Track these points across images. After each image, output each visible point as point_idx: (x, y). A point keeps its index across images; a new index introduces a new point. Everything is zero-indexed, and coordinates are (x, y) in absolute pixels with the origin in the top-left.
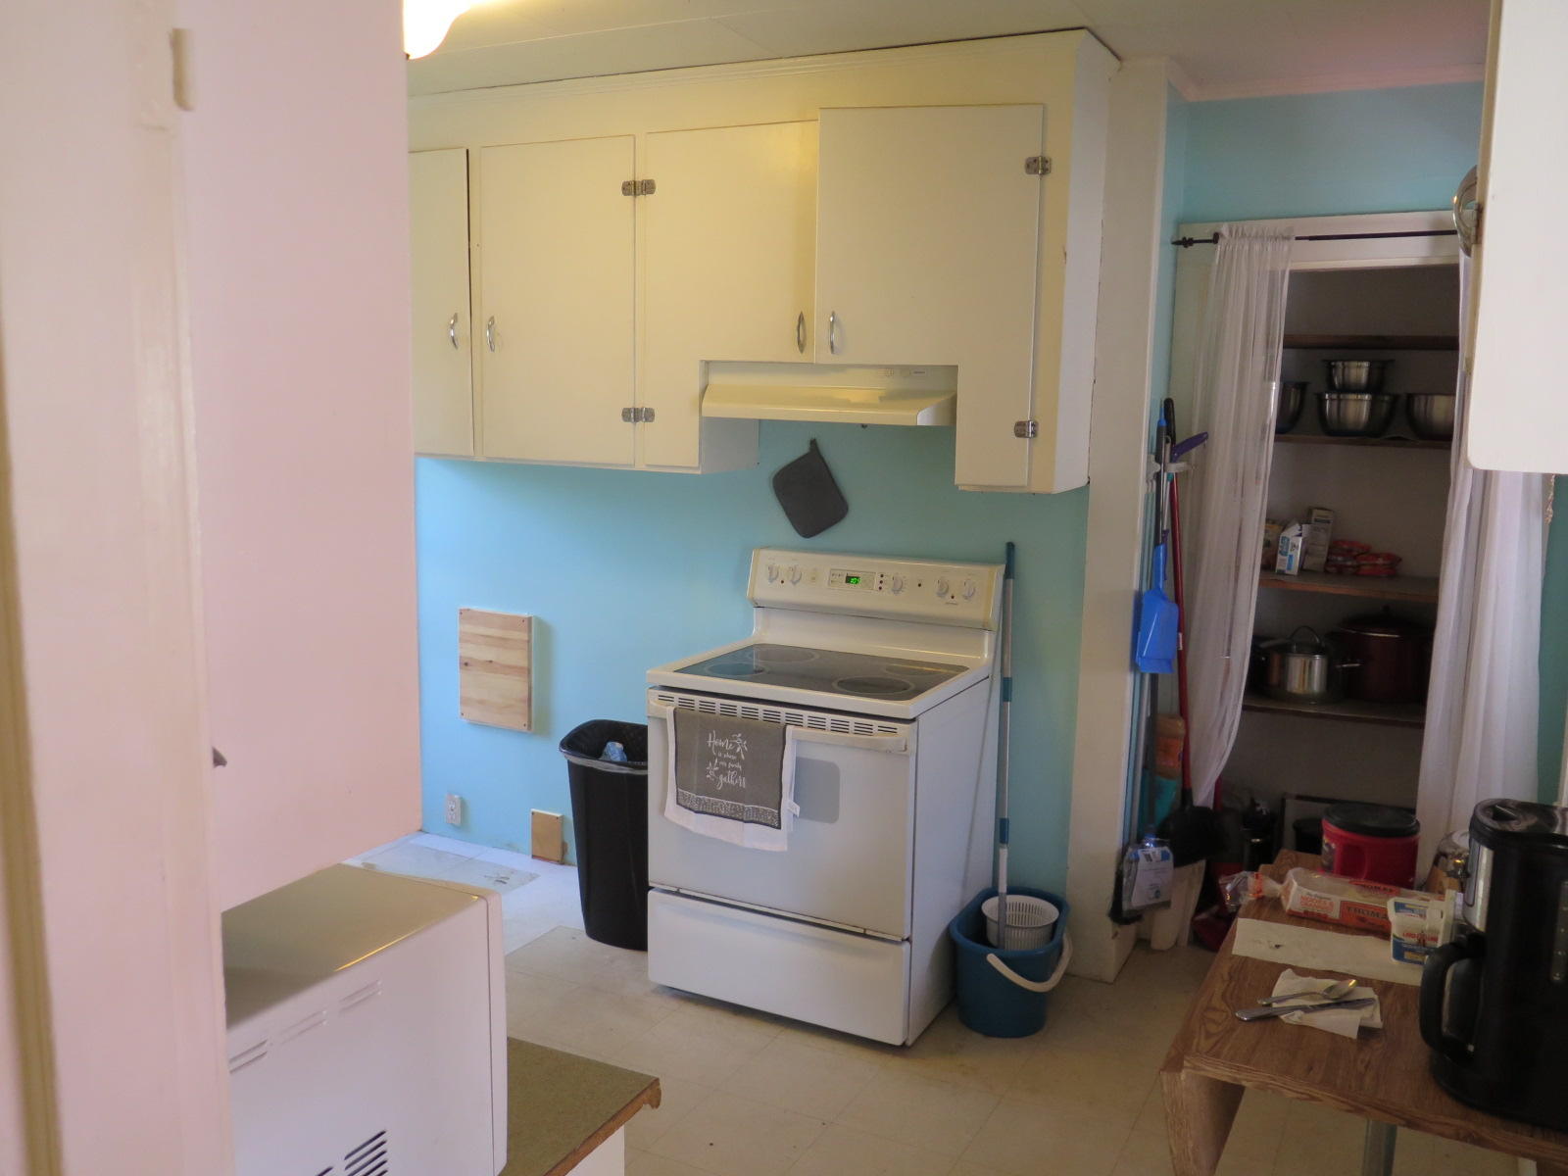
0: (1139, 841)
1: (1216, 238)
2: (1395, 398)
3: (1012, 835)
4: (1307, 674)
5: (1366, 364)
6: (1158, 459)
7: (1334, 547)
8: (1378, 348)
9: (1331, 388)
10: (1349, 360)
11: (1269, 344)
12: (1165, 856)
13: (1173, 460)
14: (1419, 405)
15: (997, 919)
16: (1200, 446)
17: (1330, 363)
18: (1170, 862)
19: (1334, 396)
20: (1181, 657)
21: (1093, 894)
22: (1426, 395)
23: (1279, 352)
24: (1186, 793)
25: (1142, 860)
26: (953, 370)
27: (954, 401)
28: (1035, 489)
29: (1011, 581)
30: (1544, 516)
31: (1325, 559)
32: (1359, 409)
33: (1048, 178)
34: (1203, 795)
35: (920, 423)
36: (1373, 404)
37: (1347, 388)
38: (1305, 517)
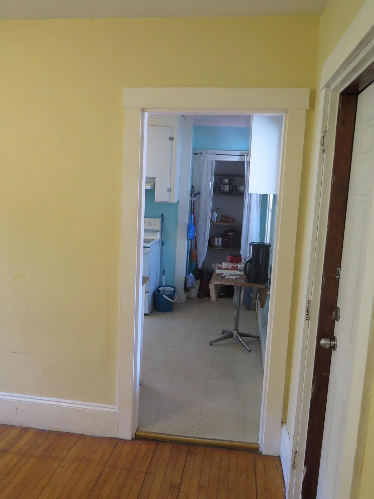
0: (189, 274)
1: (201, 154)
2: (233, 186)
3: (165, 272)
4: (218, 242)
5: (228, 179)
6: (191, 197)
7: (223, 216)
8: (230, 176)
9: (222, 184)
10: (225, 178)
11: (211, 175)
12: (194, 277)
13: (194, 197)
14: (238, 188)
15: (163, 290)
16: (199, 195)
17: (221, 179)
18: (195, 278)
19: (222, 186)
20: (195, 237)
21: (180, 285)
22: (239, 186)
23: (213, 176)
24: (197, 265)
25: (190, 278)
26: (154, 178)
27: (154, 184)
28: (170, 202)
29: (163, 222)
30: (260, 208)
31: (221, 219)
32: (227, 188)
33: (173, 141)
34: (200, 266)
35: (148, 188)
36: (230, 187)
37: (224, 184)
38: (217, 210)
